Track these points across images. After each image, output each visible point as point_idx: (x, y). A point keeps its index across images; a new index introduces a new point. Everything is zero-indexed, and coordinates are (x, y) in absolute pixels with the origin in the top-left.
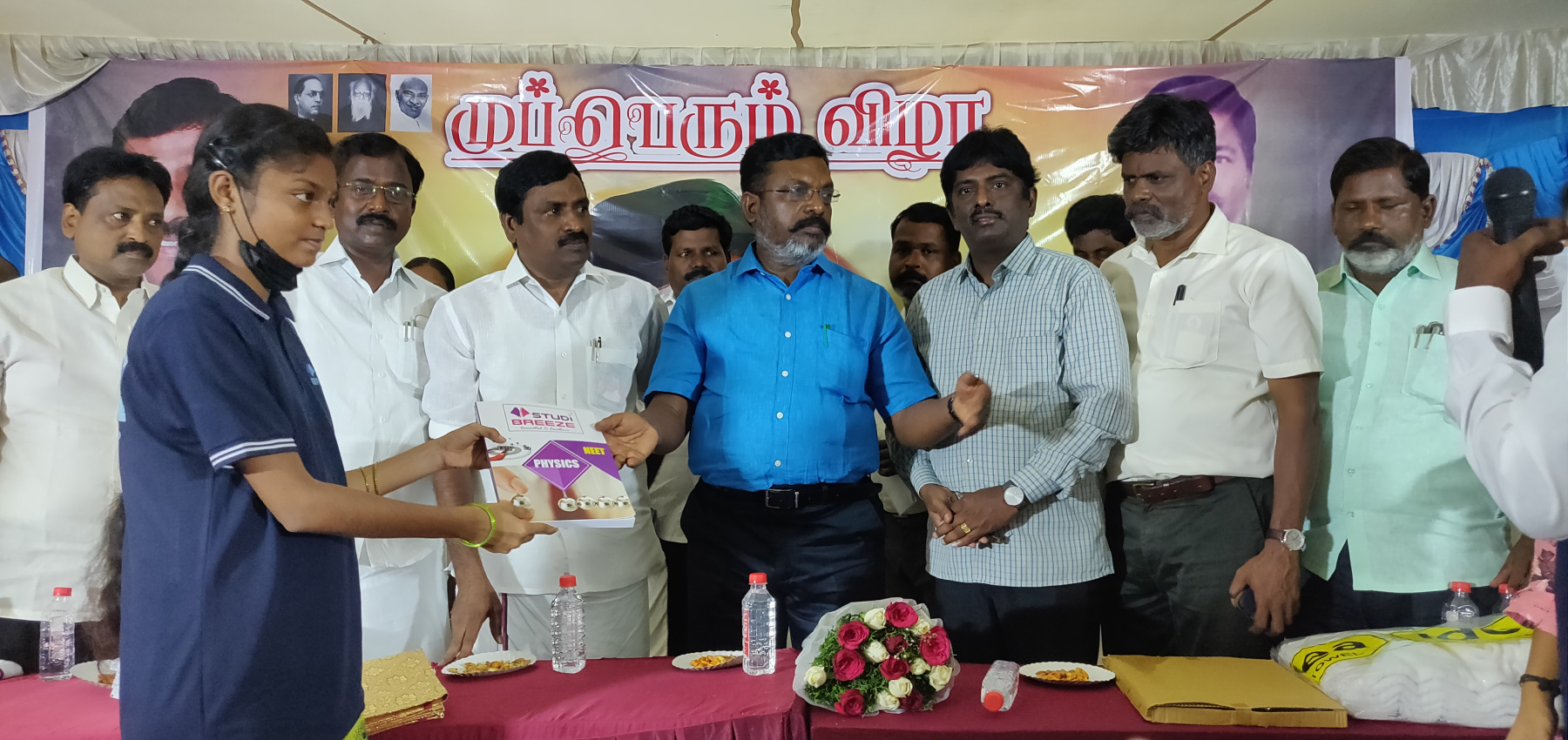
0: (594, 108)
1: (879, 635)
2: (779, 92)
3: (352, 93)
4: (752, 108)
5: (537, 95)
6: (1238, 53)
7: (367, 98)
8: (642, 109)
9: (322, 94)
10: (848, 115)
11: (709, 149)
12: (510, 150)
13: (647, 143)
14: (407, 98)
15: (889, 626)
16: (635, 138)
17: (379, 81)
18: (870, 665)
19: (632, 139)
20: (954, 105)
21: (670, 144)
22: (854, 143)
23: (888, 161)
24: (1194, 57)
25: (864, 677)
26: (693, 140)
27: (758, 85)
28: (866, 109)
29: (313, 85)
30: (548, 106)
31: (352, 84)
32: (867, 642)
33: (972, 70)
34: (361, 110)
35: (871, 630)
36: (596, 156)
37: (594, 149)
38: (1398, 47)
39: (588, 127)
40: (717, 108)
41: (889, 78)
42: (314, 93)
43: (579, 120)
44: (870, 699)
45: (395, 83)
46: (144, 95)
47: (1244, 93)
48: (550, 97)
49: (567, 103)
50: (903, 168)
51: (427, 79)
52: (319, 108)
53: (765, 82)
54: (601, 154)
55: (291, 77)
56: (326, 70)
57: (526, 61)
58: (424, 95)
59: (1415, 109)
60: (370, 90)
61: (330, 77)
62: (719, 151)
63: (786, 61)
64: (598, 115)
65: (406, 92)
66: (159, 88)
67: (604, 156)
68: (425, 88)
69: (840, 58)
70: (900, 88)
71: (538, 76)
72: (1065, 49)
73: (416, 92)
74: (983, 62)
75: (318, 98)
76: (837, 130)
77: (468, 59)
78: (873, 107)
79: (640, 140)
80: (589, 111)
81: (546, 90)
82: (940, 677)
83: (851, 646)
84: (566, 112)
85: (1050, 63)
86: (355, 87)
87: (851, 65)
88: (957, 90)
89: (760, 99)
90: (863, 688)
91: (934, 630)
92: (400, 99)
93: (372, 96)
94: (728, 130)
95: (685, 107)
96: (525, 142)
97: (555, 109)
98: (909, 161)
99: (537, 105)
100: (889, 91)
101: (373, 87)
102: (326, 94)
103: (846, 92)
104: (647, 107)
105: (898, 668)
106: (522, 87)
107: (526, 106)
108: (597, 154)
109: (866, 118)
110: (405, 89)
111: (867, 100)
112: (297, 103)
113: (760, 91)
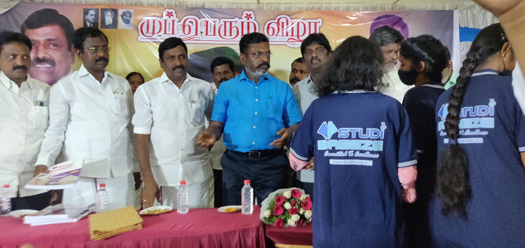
0: (190, 22)
1: (289, 200)
2: (251, 18)
3: (105, 15)
4: (242, 23)
5: (170, 17)
6: (403, 7)
7: (111, 17)
8: (205, 22)
9: (95, 15)
10: (275, 26)
11: (228, 36)
12: (160, 36)
13: (207, 34)
14: (125, 17)
15: (292, 197)
16: (203, 32)
17: (115, 11)
18: (285, 210)
19: (202, 33)
20: (310, 23)
21: (214, 35)
22: (276, 35)
23: (288, 41)
24: (389, 9)
25: (283, 214)
26: (222, 33)
27: (244, 15)
28: (281, 24)
29: (92, 12)
30: (173, 21)
31: (105, 12)
32: (284, 203)
33: (316, 11)
34: (109, 21)
35: (286, 199)
36: (190, 38)
37: (189, 36)
38: (455, 7)
39: (187, 28)
40: (231, 23)
41: (288, 14)
42: (92, 15)
43: (184, 26)
44: (285, 221)
45: (120, 12)
46: (32, 14)
47: (405, 21)
48: (174, 18)
49: (180, 20)
50: (293, 44)
51: (132, 11)
52: (94, 20)
53: (247, 14)
54: (191, 38)
55: (84, 9)
56: (97, 7)
57: (166, 6)
58: (130, 16)
59: (460, 28)
60: (112, 14)
61: (98, 10)
62: (231, 37)
63: (254, 7)
64: (190, 24)
65: (124, 15)
66: (37, 12)
67: (192, 38)
68: (131, 14)
69: (272, 6)
70: (292, 17)
71: (170, 11)
72: (347, 5)
73: (128, 15)
74: (320, 9)
75: (94, 17)
76: (271, 31)
77: (146, 4)
78: (283, 23)
79: (205, 33)
80: (187, 23)
81: (173, 16)
82: (308, 214)
83: (279, 204)
84: (179, 23)
85: (342, 9)
86: (107, 13)
87: (276, 9)
88: (311, 18)
89: (245, 20)
90: (283, 218)
91: (307, 198)
92: (122, 17)
93: (113, 16)
94: (234, 30)
95: (220, 22)
96: (165, 33)
97: (175, 22)
98: (295, 42)
99: (170, 21)
100: (288, 18)
101: (113, 13)
102: (96, 15)
103: (274, 18)
104: (207, 22)
105: (294, 211)
106: (164, 15)
107: (166, 21)
108: (190, 37)
109: (281, 27)
110: (124, 14)
111: (281, 21)
112: (86, 18)
113: (245, 17)
